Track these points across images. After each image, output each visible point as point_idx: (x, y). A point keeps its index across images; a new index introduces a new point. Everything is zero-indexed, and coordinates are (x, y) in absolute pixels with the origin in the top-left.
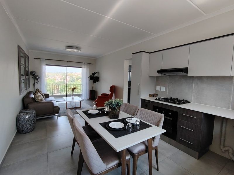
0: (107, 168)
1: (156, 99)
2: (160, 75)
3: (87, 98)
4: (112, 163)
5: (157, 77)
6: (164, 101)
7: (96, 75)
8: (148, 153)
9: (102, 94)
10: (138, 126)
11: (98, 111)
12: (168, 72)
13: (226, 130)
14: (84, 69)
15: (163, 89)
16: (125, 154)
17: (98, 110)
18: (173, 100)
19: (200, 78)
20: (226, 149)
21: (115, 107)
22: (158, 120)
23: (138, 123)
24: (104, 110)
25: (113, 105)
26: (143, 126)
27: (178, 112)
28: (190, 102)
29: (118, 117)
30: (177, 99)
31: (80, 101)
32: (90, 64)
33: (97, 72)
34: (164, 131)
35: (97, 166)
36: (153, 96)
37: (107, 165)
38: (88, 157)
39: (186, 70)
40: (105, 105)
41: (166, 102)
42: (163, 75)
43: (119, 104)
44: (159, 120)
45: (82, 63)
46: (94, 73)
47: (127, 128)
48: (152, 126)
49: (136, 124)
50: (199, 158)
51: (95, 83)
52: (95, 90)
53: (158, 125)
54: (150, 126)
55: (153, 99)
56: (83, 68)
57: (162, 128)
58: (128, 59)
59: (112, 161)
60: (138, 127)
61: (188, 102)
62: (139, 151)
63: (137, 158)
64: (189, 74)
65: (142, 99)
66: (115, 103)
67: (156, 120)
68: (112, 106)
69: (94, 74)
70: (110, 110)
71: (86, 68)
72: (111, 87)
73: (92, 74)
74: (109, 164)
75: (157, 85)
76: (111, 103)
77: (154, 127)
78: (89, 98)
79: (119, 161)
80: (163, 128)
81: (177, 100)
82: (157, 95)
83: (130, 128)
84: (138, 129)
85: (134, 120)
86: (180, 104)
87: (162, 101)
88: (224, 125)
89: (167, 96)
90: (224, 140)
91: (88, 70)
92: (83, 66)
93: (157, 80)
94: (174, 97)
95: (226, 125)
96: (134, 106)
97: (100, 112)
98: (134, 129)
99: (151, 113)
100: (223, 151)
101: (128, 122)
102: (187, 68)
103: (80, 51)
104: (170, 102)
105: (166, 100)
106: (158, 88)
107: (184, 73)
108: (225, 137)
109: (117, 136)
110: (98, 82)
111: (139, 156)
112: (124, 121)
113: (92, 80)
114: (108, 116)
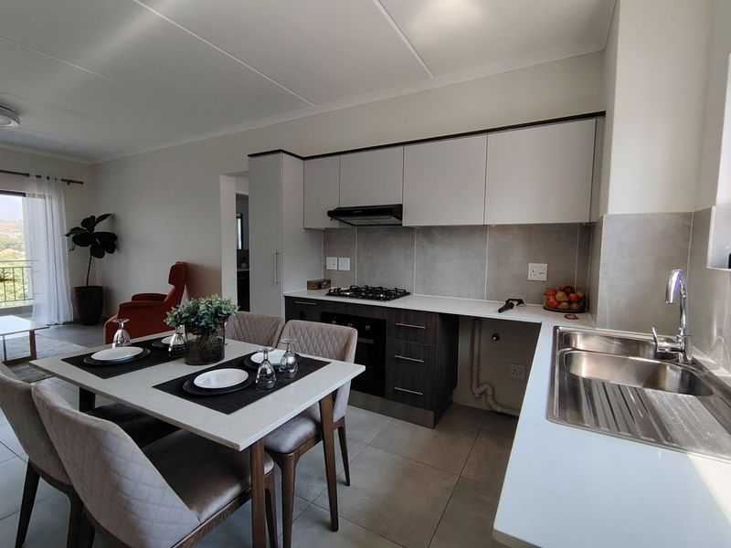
0: (202, 520)
1: (329, 294)
2: (335, 224)
3: (62, 320)
4: (220, 499)
5: (326, 231)
6: (350, 297)
7: (101, 227)
8: (322, 442)
9: (135, 298)
10: (292, 368)
11: (139, 350)
12: (357, 215)
13: (479, 350)
14: (40, 201)
15: (345, 264)
16: (259, 459)
17: (134, 345)
18: (373, 293)
19: (428, 231)
20: (482, 388)
21: (207, 324)
22: (343, 345)
23: (291, 360)
24: (163, 341)
25: (202, 318)
26: (306, 367)
27: (385, 321)
28: (409, 294)
29: (220, 355)
30: (381, 288)
31: (32, 333)
32: (69, 182)
33: (108, 215)
34: (362, 368)
35: (164, 526)
36: (318, 285)
37: (200, 511)
38: (128, 502)
39: (396, 211)
40: (169, 321)
41: (356, 297)
42: (344, 226)
43: (224, 312)
44: (345, 347)
45: (28, 175)
46: (93, 217)
47: (259, 380)
48: (329, 363)
49: (284, 363)
50: (435, 424)
51: (101, 256)
52: (98, 285)
53: (342, 358)
54: (324, 364)
55: (320, 295)
56: (34, 196)
57: (355, 363)
58: (231, 175)
59: (218, 493)
60: (292, 371)
61: (405, 294)
62: (296, 444)
63: (293, 464)
64: (406, 222)
65: (288, 299)
66: (208, 308)
67: (338, 346)
68: (197, 320)
69: (90, 222)
70: (192, 337)
71: (50, 197)
72: (173, 269)
73: (82, 224)
74: (207, 506)
75: (328, 253)
76: (194, 312)
77: (335, 363)
78: (70, 318)
79: (242, 487)
80: (357, 361)
81: (381, 290)
82: (329, 282)
83: (269, 377)
84: (292, 376)
85: (277, 356)
86: (389, 300)
87: (346, 296)
88: (477, 335)
89: (357, 284)
90: (478, 371)
91: (60, 204)
92: (32, 188)
93: (326, 240)
94: (373, 284)
95: (480, 334)
96: (268, 318)
97: (149, 351)
98: (282, 377)
99: (321, 330)
100: (477, 396)
101: (258, 365)
102: (401, 205)
103: (13, 124)
104: (364, 298)
105: (356, 292)
106: (332, 263)
107: (393, 220)
108: (478, 366)
109: (228, 410)
110: (112, 251)
111: (299, 456)
112: (243, 363)
113: (83, 244)
114: (183, 359)
